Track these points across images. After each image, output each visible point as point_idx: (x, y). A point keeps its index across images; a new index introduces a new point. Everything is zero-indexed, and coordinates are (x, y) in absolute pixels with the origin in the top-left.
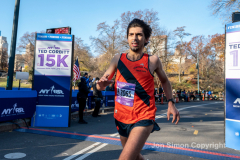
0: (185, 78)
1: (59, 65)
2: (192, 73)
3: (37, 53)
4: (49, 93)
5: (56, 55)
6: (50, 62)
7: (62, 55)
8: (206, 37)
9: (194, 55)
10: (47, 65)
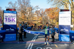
0: (38, 22)
1: (12, 21)
2: (40, 20)
3: (4, 17)
4: (9, 30)
5: (11, 18)
6: (9, 20)
7: (13, 18)
8: (44, 9)
9: (41, 14)
10: (8, 21)
